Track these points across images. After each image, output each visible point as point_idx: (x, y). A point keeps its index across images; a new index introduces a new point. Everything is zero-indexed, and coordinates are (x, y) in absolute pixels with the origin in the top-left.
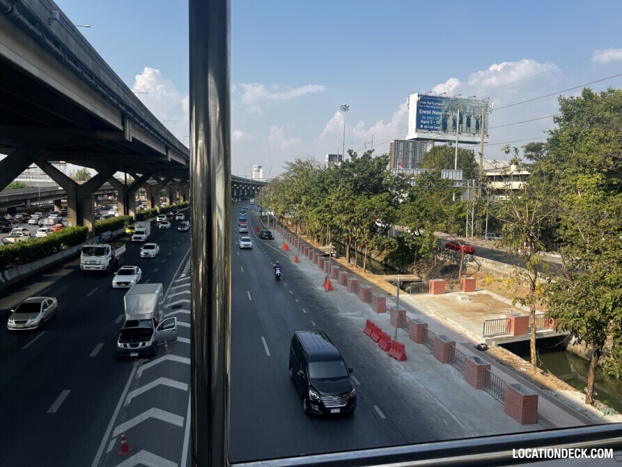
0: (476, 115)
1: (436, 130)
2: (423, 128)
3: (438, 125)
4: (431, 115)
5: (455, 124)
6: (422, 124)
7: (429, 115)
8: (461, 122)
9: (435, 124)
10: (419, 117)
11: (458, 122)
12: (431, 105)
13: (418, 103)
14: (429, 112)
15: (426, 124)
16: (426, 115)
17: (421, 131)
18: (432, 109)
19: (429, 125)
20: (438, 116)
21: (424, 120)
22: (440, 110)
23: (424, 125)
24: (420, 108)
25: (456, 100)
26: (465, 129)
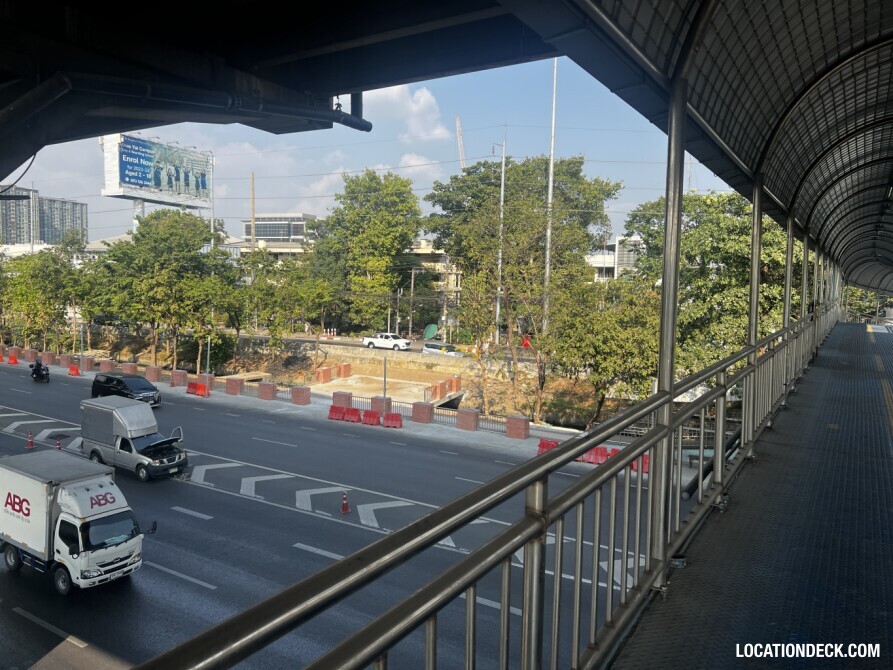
0: (195, 171)
1: (147, 186)
2: (129, 182)
3: (149, 180)
4: (139, 165)
5: (170, 182)
6: (128, 176)
7: (136, 165)
8: (178, 179)
9: (144, 178)
10: (123, 166)
11: (173, 179)
12: (138, 151)
13: (121, 146)
14: (136, 161)
15: (133, 177)
16: (132, 164)
17: (127, 185)
18: (140, 157)
19: (137, 178)
20: (149, 167)
21: (129, 170)
22: (150, 160)
23: (130, 177)
24: (124, 153)
25: (170, 148)
26: (183, 188)
